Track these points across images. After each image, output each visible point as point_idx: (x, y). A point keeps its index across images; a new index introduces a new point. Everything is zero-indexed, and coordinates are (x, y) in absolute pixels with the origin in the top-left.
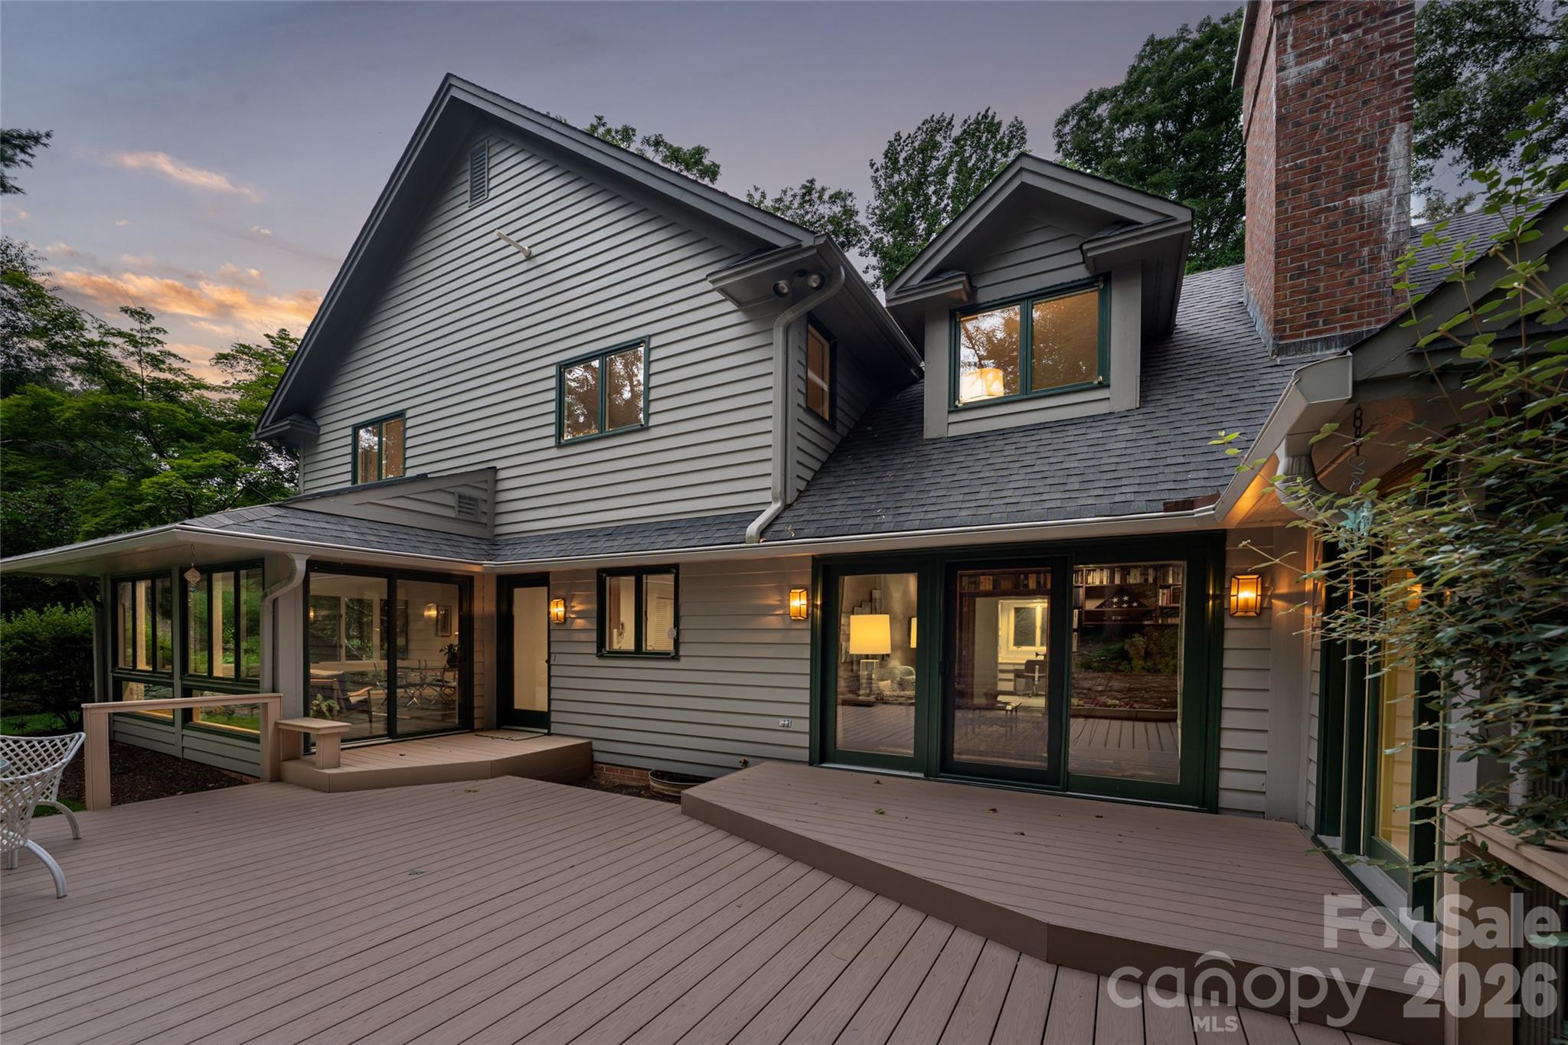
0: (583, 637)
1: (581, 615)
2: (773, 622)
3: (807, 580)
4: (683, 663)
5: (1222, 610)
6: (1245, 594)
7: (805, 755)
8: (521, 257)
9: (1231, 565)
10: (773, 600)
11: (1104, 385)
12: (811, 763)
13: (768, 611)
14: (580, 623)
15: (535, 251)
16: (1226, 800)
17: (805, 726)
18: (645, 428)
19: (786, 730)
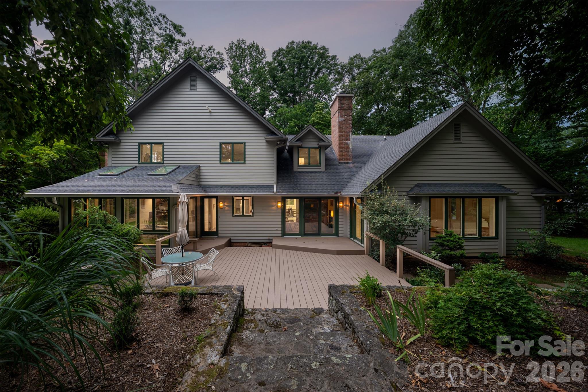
0: (228, 212)
1: (227, 206)
2: (274, 208)
3: (281, 200)
4: (255, 217)
5: (339, 207)
6: (341, 205)
7: (281, 235)
8: (208, 111)
9: (340, 200)
10: (274, 204)
11: (320, 166)
12: (282, 236)
13: (273, 206)
14: (227, 208)
15: (212, 111)
16: (340, 235)
17: (281, 229)
18: (244, 163)
19: (277, 230)
